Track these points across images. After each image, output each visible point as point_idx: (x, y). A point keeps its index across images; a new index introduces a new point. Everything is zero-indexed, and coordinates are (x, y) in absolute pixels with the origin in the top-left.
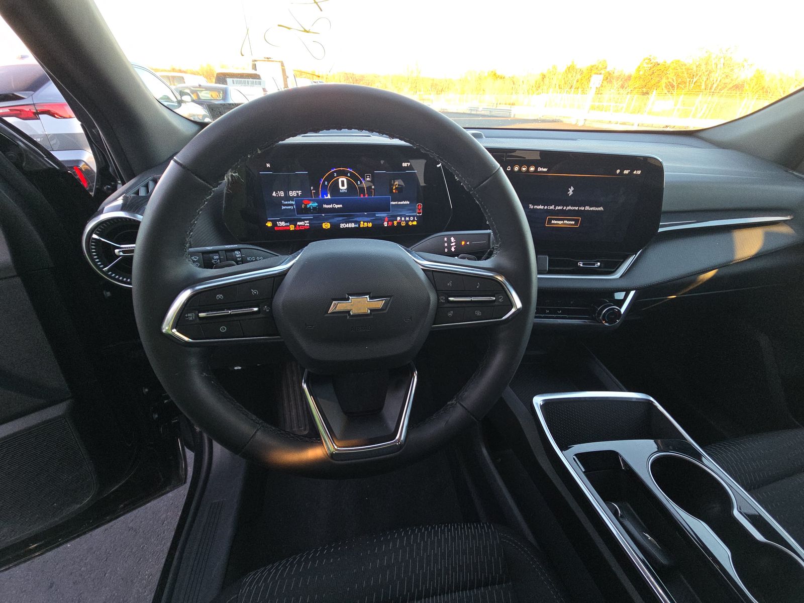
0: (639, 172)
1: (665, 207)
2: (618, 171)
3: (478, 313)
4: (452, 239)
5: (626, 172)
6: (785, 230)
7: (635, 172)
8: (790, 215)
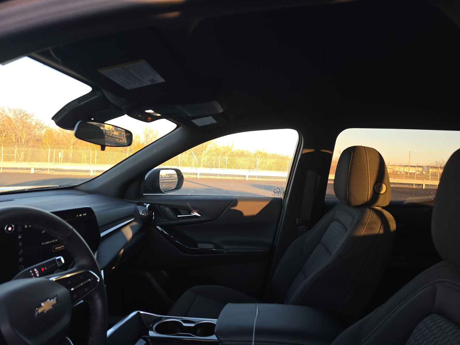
0: (85, 214)
1: (99, 225)
2: (77, 216)
3: (86, 290)
4: (35, 270)
5: (81, 215)
6: (134, 224)
7: (84, 215)
8: (133, 218)
